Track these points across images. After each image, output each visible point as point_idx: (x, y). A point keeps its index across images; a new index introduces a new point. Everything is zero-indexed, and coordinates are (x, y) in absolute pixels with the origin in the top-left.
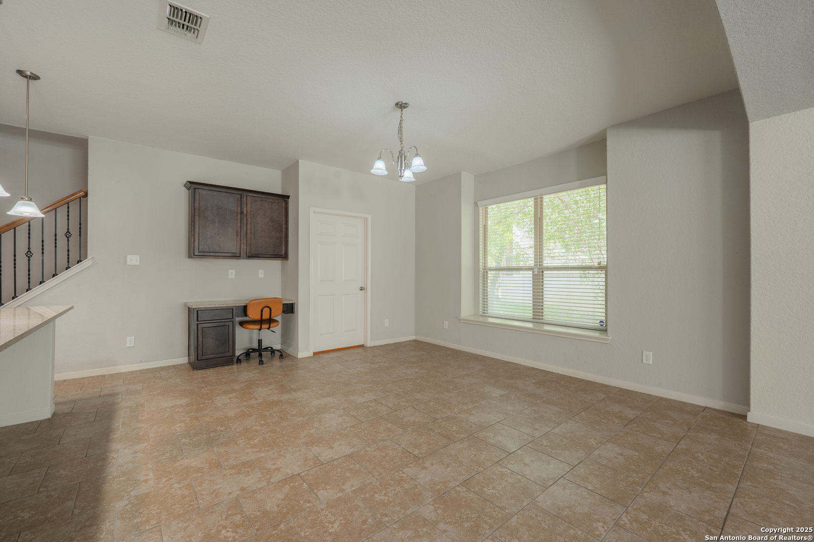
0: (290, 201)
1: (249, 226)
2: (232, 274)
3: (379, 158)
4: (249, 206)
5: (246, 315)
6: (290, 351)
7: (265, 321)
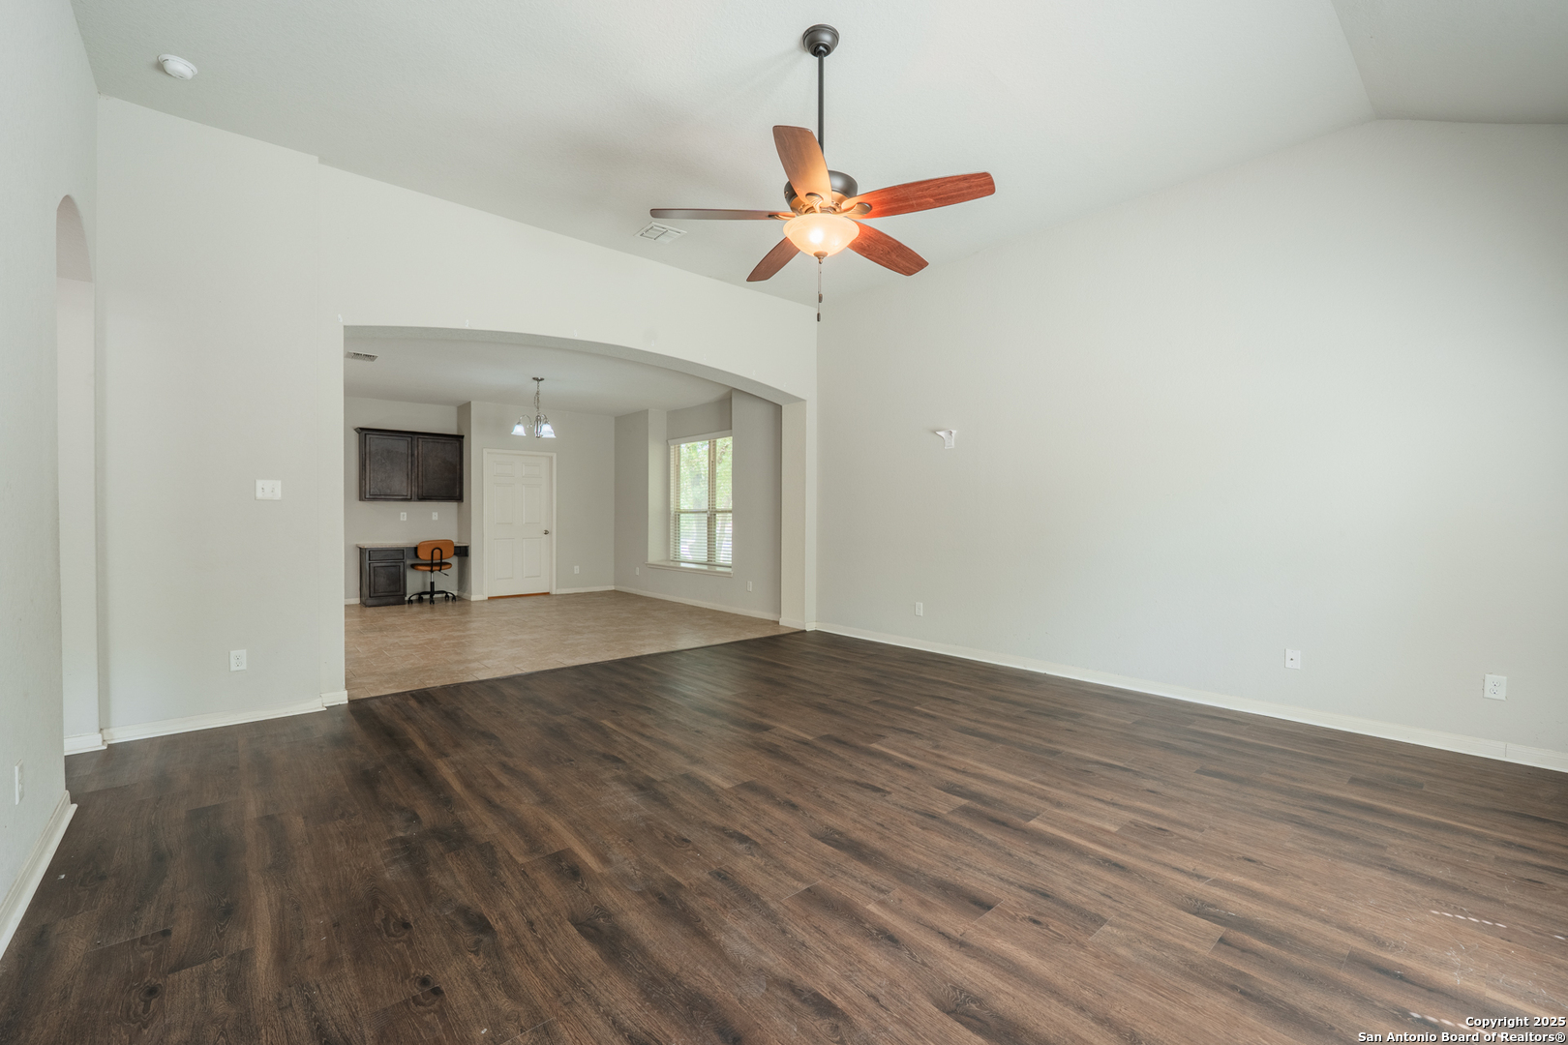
0: (465, 440)
1: (420, 469)
2: (404, 516)
3: (519, 423)
4: (420, 448)
5: (417, 556)
6: (465, 595)
7: (436, 564)
